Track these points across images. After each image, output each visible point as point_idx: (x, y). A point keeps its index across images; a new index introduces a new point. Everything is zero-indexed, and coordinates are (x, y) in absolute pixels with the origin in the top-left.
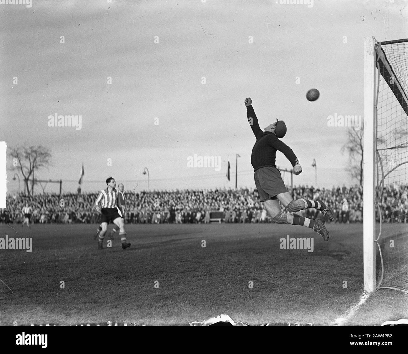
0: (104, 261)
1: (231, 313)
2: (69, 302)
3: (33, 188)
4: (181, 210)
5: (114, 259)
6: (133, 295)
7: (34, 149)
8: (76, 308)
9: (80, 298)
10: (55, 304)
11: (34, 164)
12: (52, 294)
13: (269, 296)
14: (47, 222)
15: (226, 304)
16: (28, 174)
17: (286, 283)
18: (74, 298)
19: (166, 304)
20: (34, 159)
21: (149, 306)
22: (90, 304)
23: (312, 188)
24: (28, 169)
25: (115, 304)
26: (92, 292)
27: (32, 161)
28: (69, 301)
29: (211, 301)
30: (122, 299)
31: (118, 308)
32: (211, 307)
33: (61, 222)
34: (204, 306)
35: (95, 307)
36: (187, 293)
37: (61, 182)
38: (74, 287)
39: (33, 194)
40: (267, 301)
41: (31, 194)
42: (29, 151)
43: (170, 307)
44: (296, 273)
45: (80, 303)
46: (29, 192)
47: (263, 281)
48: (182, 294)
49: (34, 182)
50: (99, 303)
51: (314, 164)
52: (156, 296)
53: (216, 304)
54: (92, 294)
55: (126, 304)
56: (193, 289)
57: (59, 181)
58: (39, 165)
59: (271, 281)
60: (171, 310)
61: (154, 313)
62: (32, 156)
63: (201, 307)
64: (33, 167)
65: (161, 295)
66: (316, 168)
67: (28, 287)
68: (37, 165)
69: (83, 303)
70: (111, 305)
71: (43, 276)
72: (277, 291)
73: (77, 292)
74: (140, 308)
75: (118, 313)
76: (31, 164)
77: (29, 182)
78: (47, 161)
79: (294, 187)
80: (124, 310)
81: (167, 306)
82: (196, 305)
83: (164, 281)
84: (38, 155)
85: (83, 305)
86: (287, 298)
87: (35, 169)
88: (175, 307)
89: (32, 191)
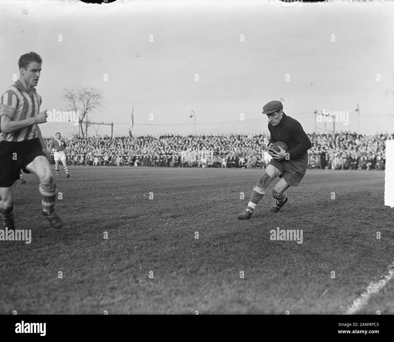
0: (158, 201)
1: (288, 254)
2: (131, 239)
3: (86, 130)
4: (226, 154)
5: (168, 199)
6: (190, 233)
7: (87, 91)
8: (137, 244)
9: (141, 235)
10: (117, 240)
11: (87, 106)
12: (114, 231)
13: (324, 238)
14: (100, 164)
15: (282, 245)
16: (82, 116)
17: (339, 226)
18: (135, 235)
19: (223, 243)
20: (87, 101)
21: (207, 244)
22: (151, 241)
23: (355, 134)
24: (82, 112)
25: (174, 241)
26: (151, 230)
27: (85, 102)
28: (130, 237)
29: (266, 242)
30: (181, 237)
31: (177, 245)
32: (267, 247)
33: (114, 165)
34: (261, 246)
35: (155, 244)
36: (242, 233)
37: (112, 125)
38: (134, 224)
39: (87, 136)
40: (322, 243)
41: (85, 135)
42: (83, 93)
43: (228, 246)
44: (347, 217)
45: (141, 240)
46: (83, 134)
47: (316, 224)
48: (238, 234)
49: (88, 123)
50: (158, 240)
51: (357, 109)
52: (213, 235)
53: (272, 245)
54: (151, 231)
55: (184, 242)
56: (247, 229)
57: (111, 124)
58: (92, 107)
59: (324, 224)
60: (228, 248)
61: (212, 251)
62: (86, 98)
63: (258, 247)
64: (87, 109)
65: (217, 235)
66: (359, 113)
67: (90, 223)
68: (90, 106)
69: (143, 240)
70: (171, 243)
71: (103, 214)
72: (331, 233)
73: (137, 230)
74: (199, 246)
75: (177, 250)
76: (84, 105)
77: (83, 124)
78: (99, 103)
79: (336, 133)
80: (183, 248)
81: (224, 245)
82: (252, 245)
83: (218, 221)
84: (91, 97)
85: (144, 242)
86: (341, 240)
87: (88, 111)
88: (233, 246)
89: (86, 133)
